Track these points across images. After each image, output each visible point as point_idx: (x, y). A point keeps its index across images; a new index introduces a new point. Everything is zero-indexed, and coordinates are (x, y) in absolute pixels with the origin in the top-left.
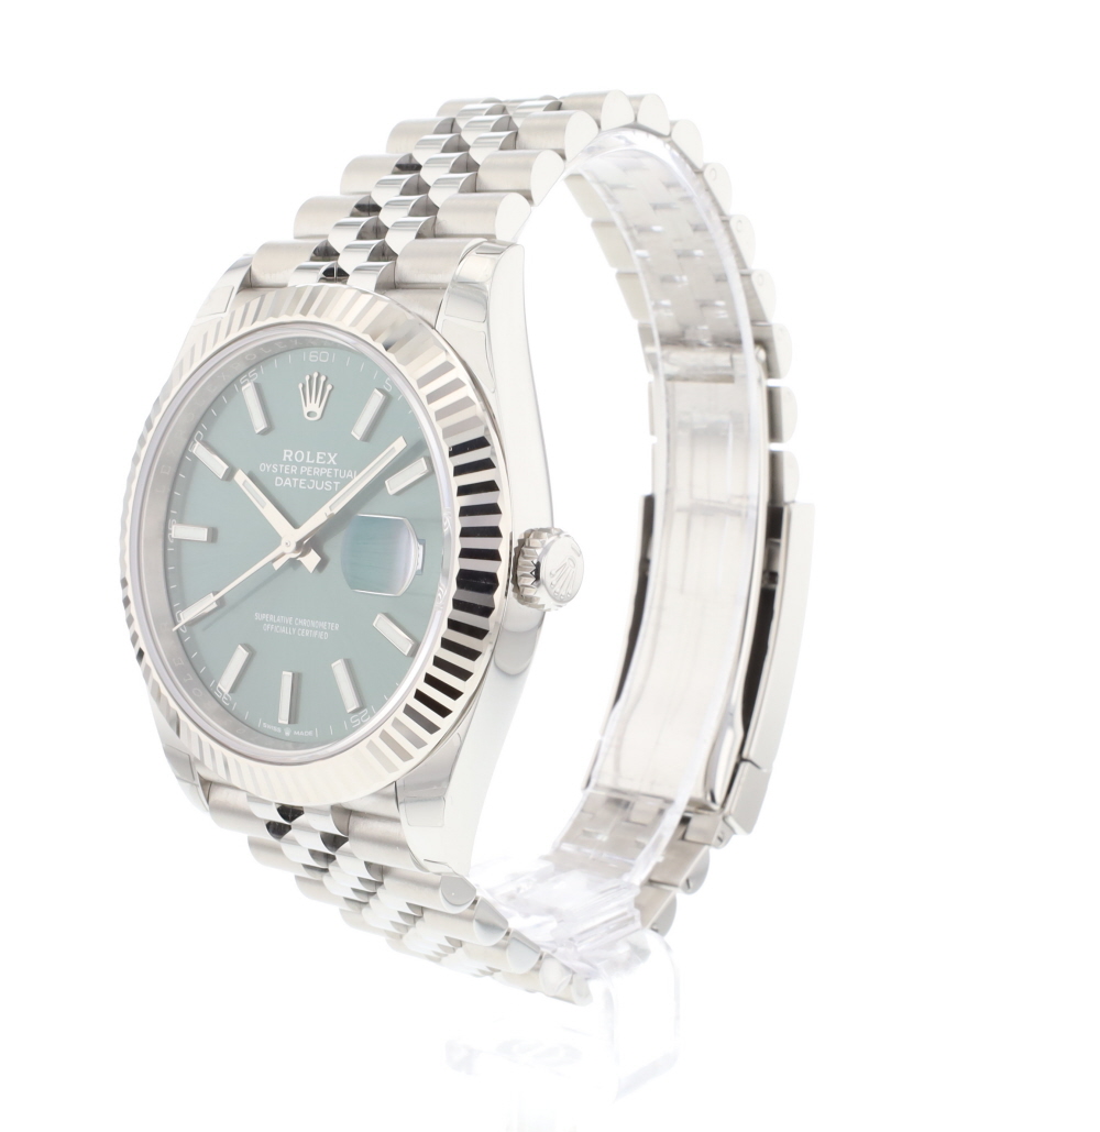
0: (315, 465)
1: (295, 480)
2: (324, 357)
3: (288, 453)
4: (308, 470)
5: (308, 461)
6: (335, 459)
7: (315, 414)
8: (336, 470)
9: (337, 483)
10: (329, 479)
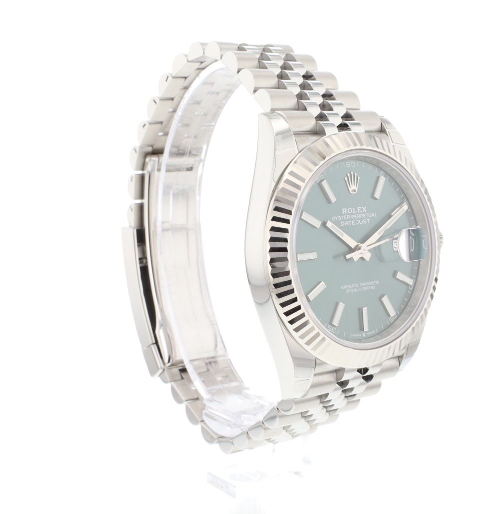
0: (357, 213)
1: (350, 222)
2: (353, 164)
3: (345, 210)
4: (355, 216)
5: (354, 212)
6: (366, 209)
7: (355, 191)
8: (367, 214)
9: (368, 220)
10: (365, 219)
